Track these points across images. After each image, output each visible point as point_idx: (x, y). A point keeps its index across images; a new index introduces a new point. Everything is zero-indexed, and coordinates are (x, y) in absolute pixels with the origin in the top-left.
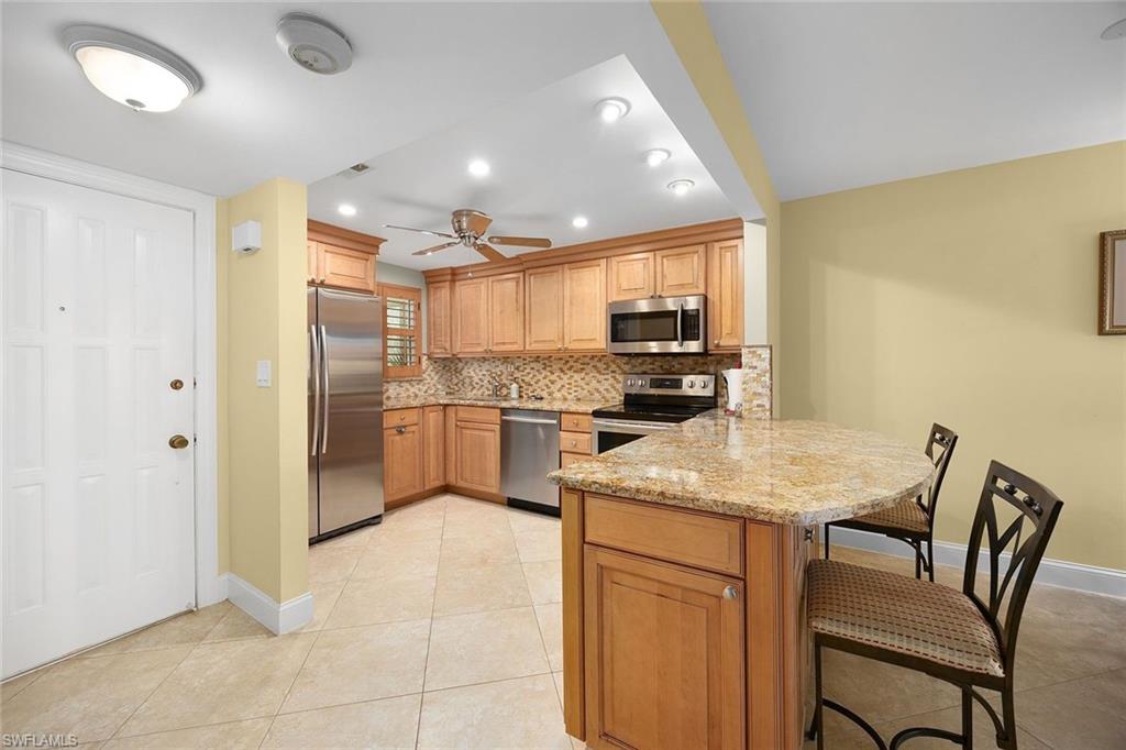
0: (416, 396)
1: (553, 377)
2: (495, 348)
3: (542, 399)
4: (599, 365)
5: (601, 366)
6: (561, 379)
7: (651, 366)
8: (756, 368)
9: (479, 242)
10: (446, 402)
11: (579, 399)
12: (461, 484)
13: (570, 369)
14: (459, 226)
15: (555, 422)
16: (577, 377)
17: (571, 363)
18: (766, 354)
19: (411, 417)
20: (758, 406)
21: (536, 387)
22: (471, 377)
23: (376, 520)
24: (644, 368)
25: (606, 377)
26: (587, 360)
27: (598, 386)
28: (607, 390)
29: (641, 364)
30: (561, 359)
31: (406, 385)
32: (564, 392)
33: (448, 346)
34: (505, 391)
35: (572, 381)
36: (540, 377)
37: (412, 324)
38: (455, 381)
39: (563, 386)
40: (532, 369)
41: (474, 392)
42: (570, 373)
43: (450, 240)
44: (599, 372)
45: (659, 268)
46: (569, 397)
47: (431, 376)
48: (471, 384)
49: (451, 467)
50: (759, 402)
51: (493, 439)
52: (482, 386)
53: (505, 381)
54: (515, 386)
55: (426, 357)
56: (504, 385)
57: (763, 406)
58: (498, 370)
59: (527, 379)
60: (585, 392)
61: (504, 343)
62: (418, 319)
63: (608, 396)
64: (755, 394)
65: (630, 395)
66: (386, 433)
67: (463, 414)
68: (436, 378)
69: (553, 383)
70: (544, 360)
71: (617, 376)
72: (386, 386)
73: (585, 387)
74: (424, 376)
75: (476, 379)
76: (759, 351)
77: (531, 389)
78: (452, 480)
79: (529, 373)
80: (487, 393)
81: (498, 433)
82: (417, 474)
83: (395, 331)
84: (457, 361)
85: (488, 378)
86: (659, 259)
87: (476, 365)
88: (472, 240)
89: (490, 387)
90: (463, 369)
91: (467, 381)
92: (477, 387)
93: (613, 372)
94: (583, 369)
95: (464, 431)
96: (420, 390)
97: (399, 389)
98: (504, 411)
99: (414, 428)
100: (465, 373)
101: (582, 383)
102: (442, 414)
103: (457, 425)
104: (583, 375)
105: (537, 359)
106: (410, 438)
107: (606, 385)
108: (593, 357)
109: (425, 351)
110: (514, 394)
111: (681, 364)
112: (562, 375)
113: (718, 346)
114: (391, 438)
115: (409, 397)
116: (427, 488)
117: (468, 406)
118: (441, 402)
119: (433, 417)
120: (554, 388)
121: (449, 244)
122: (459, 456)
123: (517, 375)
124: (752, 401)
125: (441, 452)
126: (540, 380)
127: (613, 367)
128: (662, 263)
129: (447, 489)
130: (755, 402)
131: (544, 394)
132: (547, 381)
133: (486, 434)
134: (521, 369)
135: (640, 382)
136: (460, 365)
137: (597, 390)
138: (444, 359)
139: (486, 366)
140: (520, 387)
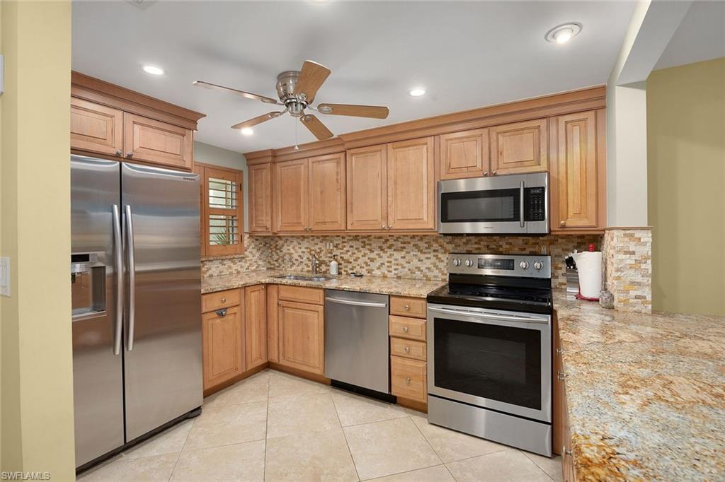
0: (238, 272)
1: (372, 255)
2: (316, 228)
3: (361, 276)
4: (420, 244)
5: (422, 245)
6: (381, 257)
7: (476, 246)
8: (633, 253)
9: (307, 111)
10: (268, 280)
11: (399, 278)
12: (283, 362)
13: (390, 247)
14: (285, 91)
15: (383, 305)
16: (397, 255)
17: (391, 242)
18: (647, 237)
19: (232, 299)
20: (636, 297)
21: (354, 264)
22: (290, 254)
23: (195, 413)
24: (469, 247)
25: (429, 256)
26: (408, 239)
27: (419, 264)
28: (429, 269)
29: (466, 244)
30: (381, 238)
31: (228, 263)
32: (384, 269)
33: (269, 225)
34: (324, 268)
35: (392, 260)
36: (359, 255)
37: (234, 204)
38: (276, 257)
39: (383, 264)
40: (351, 247)
41: (294, 267)
42: (390, 252)
43: (275, 108)
44: (421, 251)
45: (494, 146)
46: (389, 275)
47: (252, 254)
48: (290, 260)
49: (274, 344)
50: (639, 293)
51: (315, 320)
52: (302, 262)
53: (323, 258)
54: (334, 263)
55: (247, 235)
56: (322, 263)
57: (645, 298)
58: (316, 248)
59: (346, 257)
60: (406, 270)
61: (325, 223)
62: (240, 199)
63: (430, 275)
64: (633, 283)
65: (455, 274)
66: (205, 317)
67: (285, 293)
68: (257, 255)
69: (372, 260)
70: (363, 239)
71: (440, 256)
72: (208, 265)
73: (407, 265)
74: (247, 253)
75: (295, 256)
76: (638, 234)
77: (350, 266)
78: (274, 358)
79: (348, 251)
80: (306, 269)
81: (321, 315)
82: (239, 355)
83: (218, 211)
84: (277, 239)
85: (307, 255)
86: (494, 136)
87: (295, 243)
88: (300, 107)
89: (310, 263)
90: (283, 246)
91: (287, 257)
92: (297, 263)
93: (434, 251)
94: (404, 248)
95: (287, 311)
96: (242, 267)
97: (221, 267)
98: (328, 292)
99: (235, 310)
100: (285, 250)
101: (402, 261)
102: (263, 292)
103: (278, 304)
104: (403, 253)
105: (356, 238)
106: (231, 320)
107: (428, 263)
108: (413, 237)
109: (246, 229)
110: (334, 272)
111: (510, 244)
112: (381, 253)
113: (563, 227)
114: (210, 322)
115: (231, 274)
116: (249, 368)
117: (290, 285)
118: (263, 281)
119: (255, 297)
120: (374, 266)
121: (273, 114)
122: (281, 335)
123: (336, 252)
124: (627, 292)
125: (263, 331)
126: (359, 257)
127: (435, 246)
128: (498, 139)
129: (269, 366)
130: (633, 293)
131: (364, 272)
132: (366, 259)
133: (309, 314)
134: (340, 247)
135: (467, 262)
136: (280, 243)
137: (418, 268)
138: (265, 237)
139: (305, 244)
140: (339, 264)
